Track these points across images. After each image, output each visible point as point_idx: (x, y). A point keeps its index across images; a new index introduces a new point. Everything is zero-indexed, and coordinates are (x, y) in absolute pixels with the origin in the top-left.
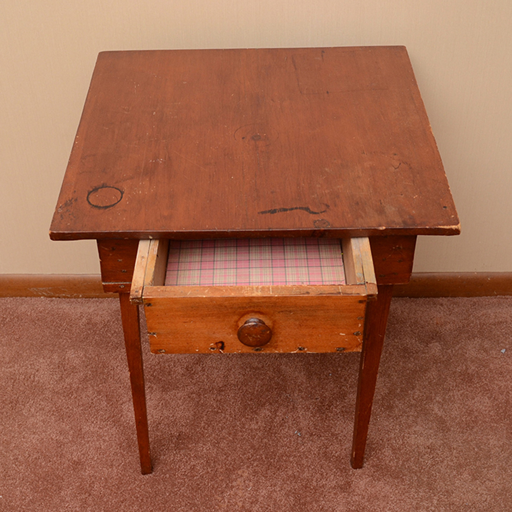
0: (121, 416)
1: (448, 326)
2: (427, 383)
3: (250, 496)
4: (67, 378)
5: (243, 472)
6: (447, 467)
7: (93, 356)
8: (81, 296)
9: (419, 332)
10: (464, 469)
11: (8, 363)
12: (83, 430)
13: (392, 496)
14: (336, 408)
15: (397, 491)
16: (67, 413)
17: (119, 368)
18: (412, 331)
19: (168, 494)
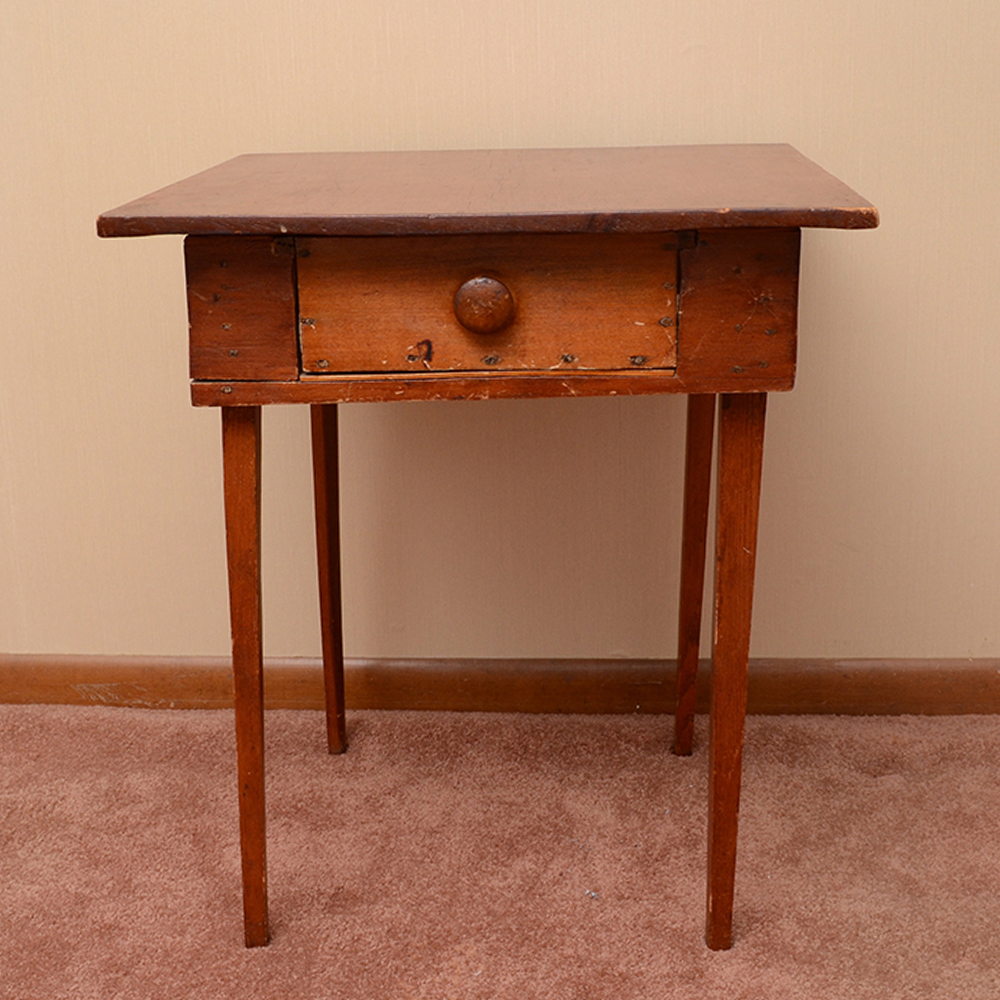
0: (219, 864)
1: (918, 748)
2: (876, 827)
3: (476, 984)
4: (119, 809)
5: (466, 948)
6: (923, 947)
7: (180, 782)
8: (172, 705)
9: (856, 756)
10: (962, 952)
11: (7, 788)
12: (134, 880)
13: (796, 990)
14: (676, 858)
15: (808, 984)
16: (106, 856)
17: (228, 798)
18: (842, 754)
19: (295, 977)
